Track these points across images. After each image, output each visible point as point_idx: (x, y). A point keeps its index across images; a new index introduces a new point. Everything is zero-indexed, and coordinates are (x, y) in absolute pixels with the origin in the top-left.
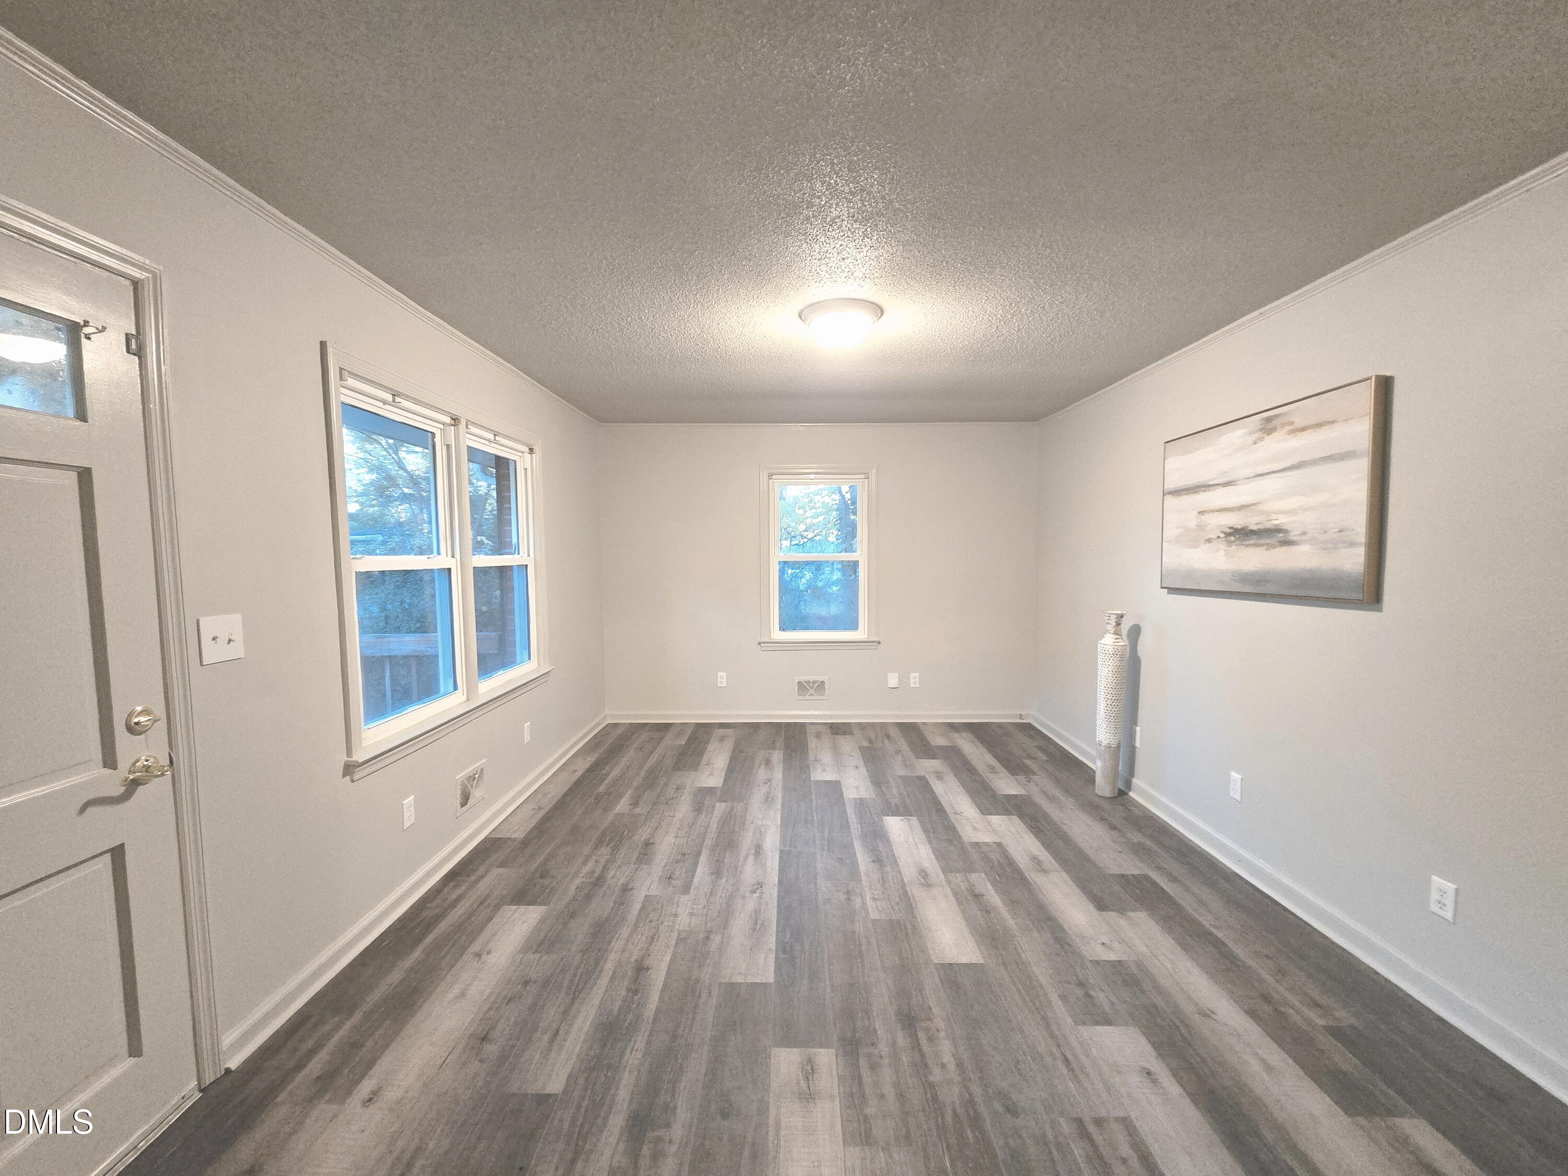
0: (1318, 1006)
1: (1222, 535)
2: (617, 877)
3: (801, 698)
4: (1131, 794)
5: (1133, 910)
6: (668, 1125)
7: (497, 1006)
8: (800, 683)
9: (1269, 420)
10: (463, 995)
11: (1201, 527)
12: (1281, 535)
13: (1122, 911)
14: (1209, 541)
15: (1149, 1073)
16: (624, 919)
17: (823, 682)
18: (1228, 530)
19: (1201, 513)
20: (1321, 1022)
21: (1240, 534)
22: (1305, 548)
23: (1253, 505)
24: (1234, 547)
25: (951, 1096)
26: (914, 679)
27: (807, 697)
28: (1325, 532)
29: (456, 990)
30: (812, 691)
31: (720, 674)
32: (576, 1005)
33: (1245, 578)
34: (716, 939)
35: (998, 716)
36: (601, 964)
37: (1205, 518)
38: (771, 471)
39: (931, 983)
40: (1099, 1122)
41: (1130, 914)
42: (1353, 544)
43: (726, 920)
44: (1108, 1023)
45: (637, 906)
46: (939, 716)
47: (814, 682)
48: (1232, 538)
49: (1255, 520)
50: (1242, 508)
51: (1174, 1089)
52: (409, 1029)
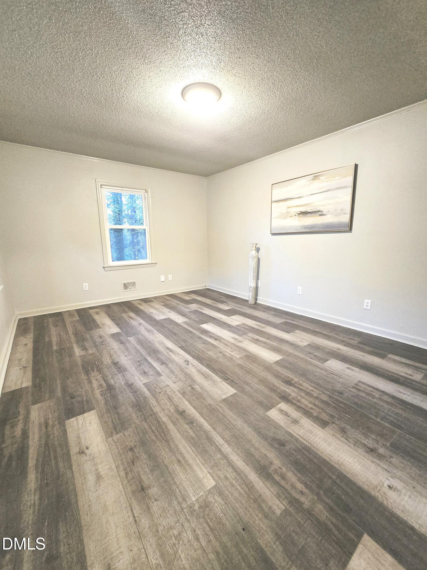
0: (351, 339)
1: (297, 214)
2: (118, 381)
3: (126, 290)
4: (257, 302)
5: (295, 331)
6: (271, 463)
7: (128, 470)
8: (124, 284)
9: (316, 176)
10: (99, 477)
11: (288, 213)
12: (320, 213)
13: (293, 332)
14: (291, 216)
15: (349, 368)
16: (145, 398)
17: (135, 282)
18: (299, 213)
19: (289, 207)
20: (356, 342)
21: (304, 213)
22: (329, 216)
23: (309, 204)
24: (301, 218)
25: (325, 398)
26: (170, 277)
27: (128, 290)
28: (336, 211)
29: (91, 478)
30: (130, 287)
31: (84, 284)
32: (171, 444)
33: (305, 227)
34: (197, 387)
35: (198, 287)
36: (160, 420)
37: (289, 209)
38: (103, 183)
39: (278, 369)
40: (356, 385)
41: (295, 332)
42: (345, 214)
43: (192, 379)
44: (327, 360)
45: (145, 390)
46: (180, 290)
47: (131, 283)
48: (301, 215)
49: (311, 208)
50: (304, 205)
51: (357, 369)
52: (85, 519)
